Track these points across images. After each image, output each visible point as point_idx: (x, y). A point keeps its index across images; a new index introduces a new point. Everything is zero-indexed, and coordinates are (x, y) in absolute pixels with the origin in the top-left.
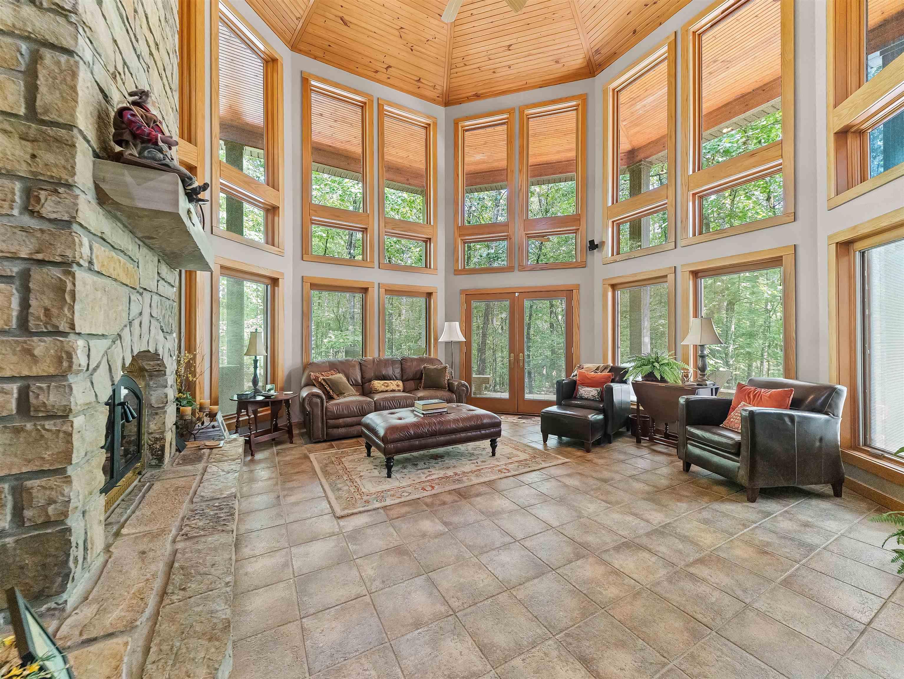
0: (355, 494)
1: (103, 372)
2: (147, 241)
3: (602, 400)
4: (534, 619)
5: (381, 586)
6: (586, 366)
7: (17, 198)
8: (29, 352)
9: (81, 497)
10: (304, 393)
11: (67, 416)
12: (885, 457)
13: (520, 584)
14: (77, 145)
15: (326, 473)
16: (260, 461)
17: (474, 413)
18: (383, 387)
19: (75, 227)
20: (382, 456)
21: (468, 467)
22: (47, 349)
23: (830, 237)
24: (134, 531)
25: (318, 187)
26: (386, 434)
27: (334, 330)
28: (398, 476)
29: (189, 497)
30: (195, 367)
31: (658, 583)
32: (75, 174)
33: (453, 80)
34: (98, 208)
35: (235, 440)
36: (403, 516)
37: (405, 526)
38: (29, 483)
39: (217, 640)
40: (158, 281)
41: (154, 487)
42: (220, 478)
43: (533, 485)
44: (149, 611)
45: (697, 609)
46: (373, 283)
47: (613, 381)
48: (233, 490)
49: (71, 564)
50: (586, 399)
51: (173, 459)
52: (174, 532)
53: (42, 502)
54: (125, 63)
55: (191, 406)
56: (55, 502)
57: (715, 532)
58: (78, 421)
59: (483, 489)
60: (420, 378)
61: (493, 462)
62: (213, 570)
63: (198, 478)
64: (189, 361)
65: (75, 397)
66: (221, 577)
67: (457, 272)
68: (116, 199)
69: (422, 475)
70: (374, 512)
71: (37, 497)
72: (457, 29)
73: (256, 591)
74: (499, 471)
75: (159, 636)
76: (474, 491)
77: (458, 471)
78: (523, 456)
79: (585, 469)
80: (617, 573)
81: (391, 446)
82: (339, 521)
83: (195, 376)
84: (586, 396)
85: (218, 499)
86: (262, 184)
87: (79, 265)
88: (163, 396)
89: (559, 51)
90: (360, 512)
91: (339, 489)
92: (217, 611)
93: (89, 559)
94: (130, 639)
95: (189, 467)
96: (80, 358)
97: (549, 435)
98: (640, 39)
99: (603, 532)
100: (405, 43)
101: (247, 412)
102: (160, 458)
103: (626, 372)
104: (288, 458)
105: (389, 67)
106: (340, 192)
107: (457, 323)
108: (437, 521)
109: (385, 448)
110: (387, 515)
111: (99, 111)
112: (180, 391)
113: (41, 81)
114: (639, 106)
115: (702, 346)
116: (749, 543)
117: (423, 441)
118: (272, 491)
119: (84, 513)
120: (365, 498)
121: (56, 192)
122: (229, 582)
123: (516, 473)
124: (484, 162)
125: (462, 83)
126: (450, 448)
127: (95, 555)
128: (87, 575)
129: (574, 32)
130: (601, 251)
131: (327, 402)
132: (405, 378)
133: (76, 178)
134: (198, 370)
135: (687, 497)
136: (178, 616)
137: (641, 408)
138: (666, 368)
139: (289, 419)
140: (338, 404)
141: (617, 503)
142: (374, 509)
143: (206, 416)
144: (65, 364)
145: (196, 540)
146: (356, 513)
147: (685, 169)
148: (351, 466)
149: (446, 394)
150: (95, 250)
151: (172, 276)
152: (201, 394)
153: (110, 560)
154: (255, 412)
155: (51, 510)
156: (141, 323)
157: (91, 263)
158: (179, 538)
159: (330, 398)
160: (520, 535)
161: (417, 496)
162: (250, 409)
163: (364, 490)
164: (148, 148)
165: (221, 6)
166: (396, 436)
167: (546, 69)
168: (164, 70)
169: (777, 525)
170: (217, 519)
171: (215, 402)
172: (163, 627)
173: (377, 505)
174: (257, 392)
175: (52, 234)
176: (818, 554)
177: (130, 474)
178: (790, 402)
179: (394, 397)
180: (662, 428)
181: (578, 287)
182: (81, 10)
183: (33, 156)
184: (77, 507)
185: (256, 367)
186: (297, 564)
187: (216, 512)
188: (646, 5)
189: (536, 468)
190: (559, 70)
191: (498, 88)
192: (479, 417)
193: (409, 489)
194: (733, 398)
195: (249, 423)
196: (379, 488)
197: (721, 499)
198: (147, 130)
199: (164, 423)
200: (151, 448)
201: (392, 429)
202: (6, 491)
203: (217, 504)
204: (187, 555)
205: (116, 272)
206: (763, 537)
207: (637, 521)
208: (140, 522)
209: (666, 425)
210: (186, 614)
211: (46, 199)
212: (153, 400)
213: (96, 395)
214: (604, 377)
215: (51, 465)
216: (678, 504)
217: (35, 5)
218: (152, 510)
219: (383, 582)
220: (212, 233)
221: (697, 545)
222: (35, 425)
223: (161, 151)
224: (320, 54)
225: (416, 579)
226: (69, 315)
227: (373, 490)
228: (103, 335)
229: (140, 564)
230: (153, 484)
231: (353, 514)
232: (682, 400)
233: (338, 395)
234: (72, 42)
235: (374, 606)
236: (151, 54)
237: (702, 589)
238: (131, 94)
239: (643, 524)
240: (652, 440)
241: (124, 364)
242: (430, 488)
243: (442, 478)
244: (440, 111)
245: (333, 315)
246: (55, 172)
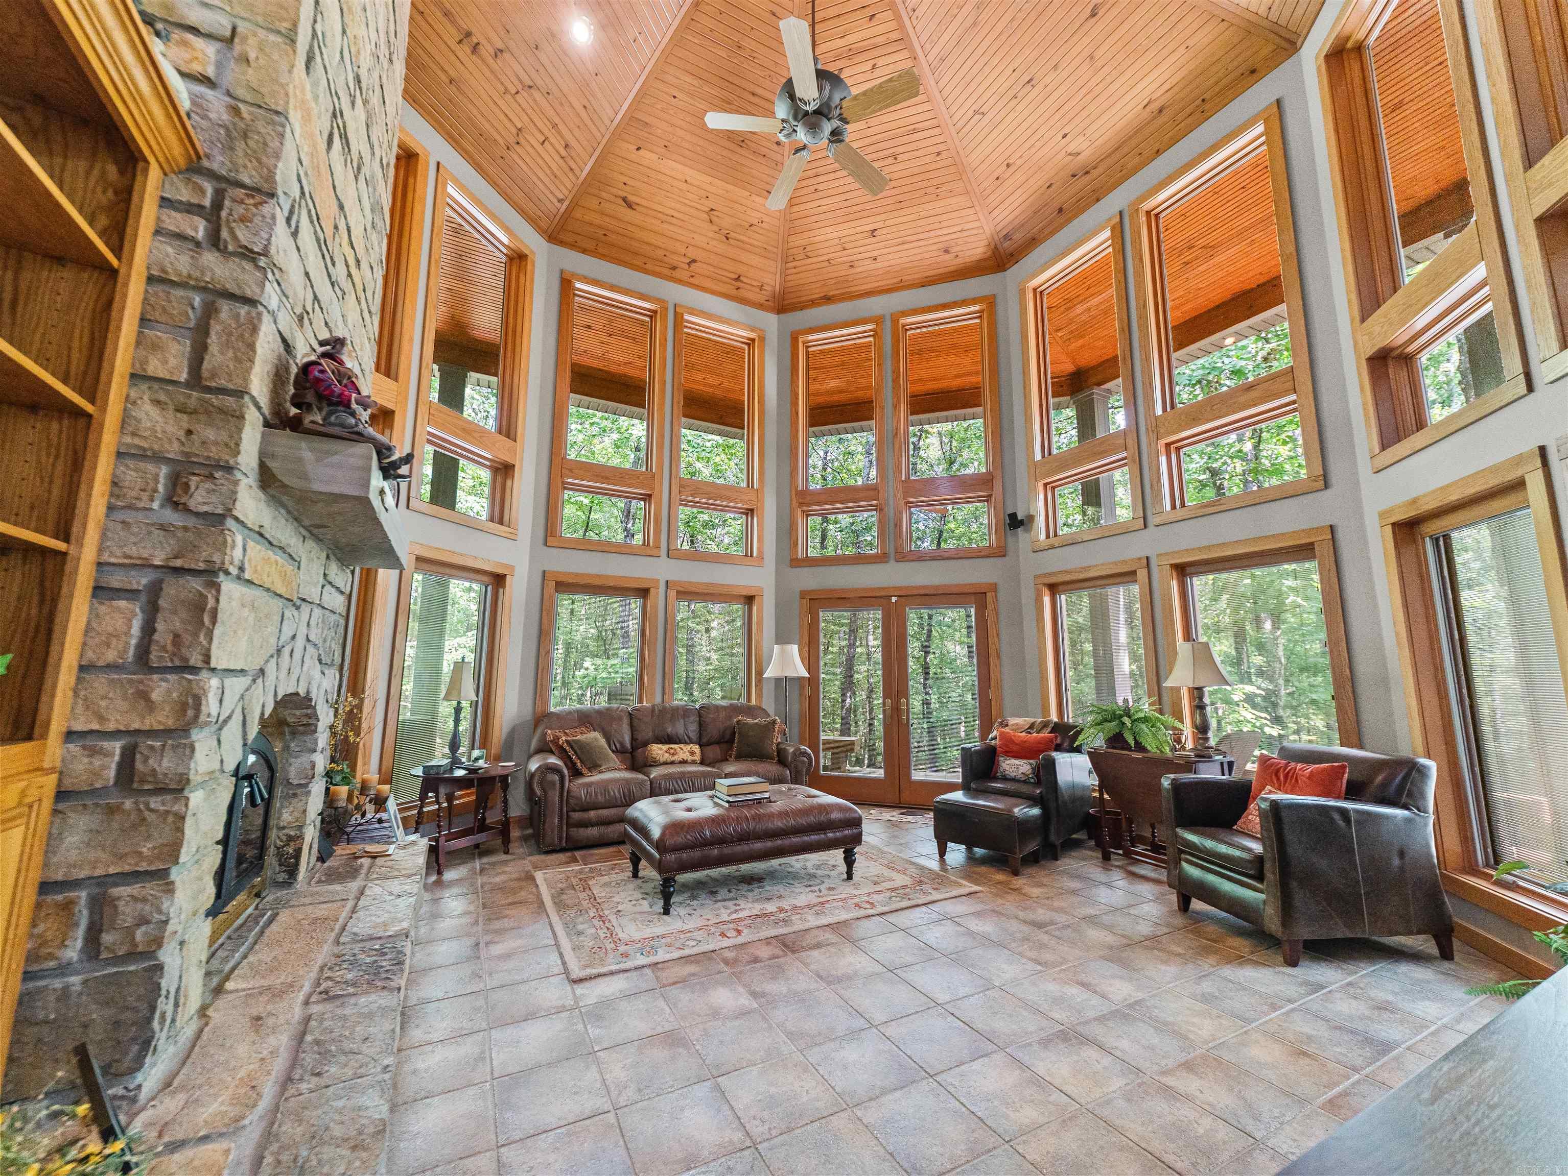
0: (607, 942)
1: (235, 725)
2: (315, 531)
3: (1038, 783)
4: (888, 1157)
5: (636, 1097)
6: (1013, 721)
7: (161, 488)
8: (144, 696)
9: (183, 917)
10: (534, 766)
11: (183, 789)
12: (1518, 886)
13: (871, 1099)
14: (247, 416)
15: (560, 905)
16: (452, 883)
17: (815, 800)
18: (667, 755)
19: (230, 523)
20: (658, 877)
21: (803, 897)
22: (169, 692)
23: (1382, 515)
24: (244, 986)
25: (579, 427)
26: (663, 834)
27: (595, 656)
28: (682, 911)
29: (333, 934)
30: (360, 719)
31: (1108, 1102)
32: (239, 453)
33: (789, 278)
34: (261, 495)
35: (413, 843)
36: (684, 980)
37: (684, 997)
38: (115, 891)
39: (365, 1149)
40: (323, 586)
41: (278, 918)
42: (384, 905)
43: (913, 932)
44: (264, 1104)
45: (1172, 1146)
46: (658, 581)
47: (1058, 748)
48: (405, 925)
49: (156, 1025)
50: (1014, 780)
51: (311, 871)
52: (307, 988)
53: (129, 921)
54: (315, 297)
55: (348, 784)
56: (148, 922)
57: (1219, 1017)
58: (196, 798)
59: (828, 936)
60: (731, 741)
61: (847, 890)
62: (364, 1048)
63: (350, 904)
64: (351, 711)
65: (196, 763)
66: (376, 1057)
67: (796, 563)
68: (286, 481)
69: (723, 910)
70: (635, 973)
71: (124, 913)
72: (795, 209)
73: (428, 1100)
74: (857, 905)
75: (278, 1141)
76: (809, 939)
77: (785, 904)
78: (900, 880)
79: (1009, 904)
80: (1040, 1083)
81: (671, 857)
82: (575, 986)
83: (358, 735)
84: (1013, 775)
85: (380, 938)
86: (490, 433)
87: (227, 573)
88: (309, 767)
89: (946, 238)
90: (612, 973)
91: (580, 933)
92: (367, 1108)
93: (178, 1024)
94: (233, 1145)
95: (337, 887)
96: (211, 706)
97: (949, 844)
98: (1068, 221)
99: (1025, 1013)
100: (717, 229)
101: (437, 797)
102: (292, 871)
103: (1078, 733)
104: (497, 879)
105: (694, 261)
106: (615, 436)
107: (795, 648)
108: (741, 989)
109: (660, 861)
110: (657, 978)
111: (277, 367)
112: (333, 760)
113: (213, 341)
114: (1079, 309)
115: (1200, 689)
116: (1275, 1037)
117: (727, 850)
118: (468, 935)
119: (182, 943)
120: (622, 949)
121: (211, 477)
122: (388, 1066)
123: (886, 909)
124: (841, 392)
125: (802, 282)
126: (775, 863)
127: (186, 1017)
128: (172, 1049)
129: (972, 211)
130: (1028, 530)
131: (570, 781)
132: (704, 740)
133: (240, 459)
134: (364, 726)
135: (1179, 955)
136: (307, 1113)
137: (1106, 797)
138: (1143, 726)
139: (505, 810)
140: (589, 785)
141: (1054, 965)
142: (637, 968)
143: (370, 802)
144: (190, 713)
145: (341, 1001)
146: (605, 975)
147: (1150, 406)
148: (603, 894)
149: (773, 768)
150: (249, 550)
151: (342, 578)
152: (364, 764)
153: (206, 1029)
154: (450, 798)
155: (139, 935)
156: (292, 651)
157: (241, 569)
158: (314, 998)
159: (577, 773)
160: (879, 1016)
161: (711, 947)
162: (443, 791)
163: (621, 935)
164: (336, 411)
165: (450, 190)
166: (680, 839)
167: (930, 261)
168: (364, 291)
169: (1330, 1006)
170: (375, 970)
171: (387, 778)
172: (284, 1128)
173: (642, 960)
174: (455, 762)
175: (198, 533)
176: (1396, 1059)
177: (242, 897)
178: (1344, 786)
179: (683, 773)
180: (1147, 834)
181: (994, 588)
182: (273, 250)
183: (189, 432)
184: (176, 932)
185: (457, 721)
186: (499, 1058)
187: (375, 958)
188: (1074, 176)
189: (920, 902)
190: (950, 262)
191: (857, 288)
192: (824, 809)
193: (698, 935)
194: (1253, 778)
195: (439, 816)
196: (648, 932)
197: (1240, 960)
198: (338, 389)
199: (305, 811)
200: (280, 854)
201: (674, 827)
202: (83, 902)
203: (377, 947)
204: (326, 1024)
205: (270, 579)
206: (1302, 1026)
207: (1086, 995)
208: (255, 971)
209: (1153, 827)
210: (320, 1112)
211: (197, 488)
212: (293, 774)
213: (222, 761)
214: (1039, 742)
215: (149, 865)
216: (1163, 967)
217: (219, 250)
218: (273, 954)
219: (640, 1090)
220: (408, 507)
221: (1187, 1038)
222: (136, 803)
223: (353, 414)
224: (590, 245)
225: (695, 1086)
226: (205, 643)
227: (637, 936)
228: (242, 671)
229: (253, 1036)
230: (277, 914)
231: (599, 976)
232: (1166, 783)
233: (589, 769)
234: (258, 291)
235: (620, 1128)
236: (350, 275)
237: (1186, 1112)
238: (322, 344)
239: (1095, 1001)
240: (1128, 854)
241: (262, 714)
242: (734, 934)
243: (757, 916)
244: (770, 321)
245: (593, 631)
246: (214, 452)
